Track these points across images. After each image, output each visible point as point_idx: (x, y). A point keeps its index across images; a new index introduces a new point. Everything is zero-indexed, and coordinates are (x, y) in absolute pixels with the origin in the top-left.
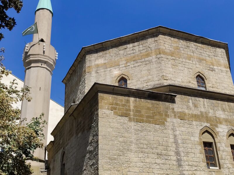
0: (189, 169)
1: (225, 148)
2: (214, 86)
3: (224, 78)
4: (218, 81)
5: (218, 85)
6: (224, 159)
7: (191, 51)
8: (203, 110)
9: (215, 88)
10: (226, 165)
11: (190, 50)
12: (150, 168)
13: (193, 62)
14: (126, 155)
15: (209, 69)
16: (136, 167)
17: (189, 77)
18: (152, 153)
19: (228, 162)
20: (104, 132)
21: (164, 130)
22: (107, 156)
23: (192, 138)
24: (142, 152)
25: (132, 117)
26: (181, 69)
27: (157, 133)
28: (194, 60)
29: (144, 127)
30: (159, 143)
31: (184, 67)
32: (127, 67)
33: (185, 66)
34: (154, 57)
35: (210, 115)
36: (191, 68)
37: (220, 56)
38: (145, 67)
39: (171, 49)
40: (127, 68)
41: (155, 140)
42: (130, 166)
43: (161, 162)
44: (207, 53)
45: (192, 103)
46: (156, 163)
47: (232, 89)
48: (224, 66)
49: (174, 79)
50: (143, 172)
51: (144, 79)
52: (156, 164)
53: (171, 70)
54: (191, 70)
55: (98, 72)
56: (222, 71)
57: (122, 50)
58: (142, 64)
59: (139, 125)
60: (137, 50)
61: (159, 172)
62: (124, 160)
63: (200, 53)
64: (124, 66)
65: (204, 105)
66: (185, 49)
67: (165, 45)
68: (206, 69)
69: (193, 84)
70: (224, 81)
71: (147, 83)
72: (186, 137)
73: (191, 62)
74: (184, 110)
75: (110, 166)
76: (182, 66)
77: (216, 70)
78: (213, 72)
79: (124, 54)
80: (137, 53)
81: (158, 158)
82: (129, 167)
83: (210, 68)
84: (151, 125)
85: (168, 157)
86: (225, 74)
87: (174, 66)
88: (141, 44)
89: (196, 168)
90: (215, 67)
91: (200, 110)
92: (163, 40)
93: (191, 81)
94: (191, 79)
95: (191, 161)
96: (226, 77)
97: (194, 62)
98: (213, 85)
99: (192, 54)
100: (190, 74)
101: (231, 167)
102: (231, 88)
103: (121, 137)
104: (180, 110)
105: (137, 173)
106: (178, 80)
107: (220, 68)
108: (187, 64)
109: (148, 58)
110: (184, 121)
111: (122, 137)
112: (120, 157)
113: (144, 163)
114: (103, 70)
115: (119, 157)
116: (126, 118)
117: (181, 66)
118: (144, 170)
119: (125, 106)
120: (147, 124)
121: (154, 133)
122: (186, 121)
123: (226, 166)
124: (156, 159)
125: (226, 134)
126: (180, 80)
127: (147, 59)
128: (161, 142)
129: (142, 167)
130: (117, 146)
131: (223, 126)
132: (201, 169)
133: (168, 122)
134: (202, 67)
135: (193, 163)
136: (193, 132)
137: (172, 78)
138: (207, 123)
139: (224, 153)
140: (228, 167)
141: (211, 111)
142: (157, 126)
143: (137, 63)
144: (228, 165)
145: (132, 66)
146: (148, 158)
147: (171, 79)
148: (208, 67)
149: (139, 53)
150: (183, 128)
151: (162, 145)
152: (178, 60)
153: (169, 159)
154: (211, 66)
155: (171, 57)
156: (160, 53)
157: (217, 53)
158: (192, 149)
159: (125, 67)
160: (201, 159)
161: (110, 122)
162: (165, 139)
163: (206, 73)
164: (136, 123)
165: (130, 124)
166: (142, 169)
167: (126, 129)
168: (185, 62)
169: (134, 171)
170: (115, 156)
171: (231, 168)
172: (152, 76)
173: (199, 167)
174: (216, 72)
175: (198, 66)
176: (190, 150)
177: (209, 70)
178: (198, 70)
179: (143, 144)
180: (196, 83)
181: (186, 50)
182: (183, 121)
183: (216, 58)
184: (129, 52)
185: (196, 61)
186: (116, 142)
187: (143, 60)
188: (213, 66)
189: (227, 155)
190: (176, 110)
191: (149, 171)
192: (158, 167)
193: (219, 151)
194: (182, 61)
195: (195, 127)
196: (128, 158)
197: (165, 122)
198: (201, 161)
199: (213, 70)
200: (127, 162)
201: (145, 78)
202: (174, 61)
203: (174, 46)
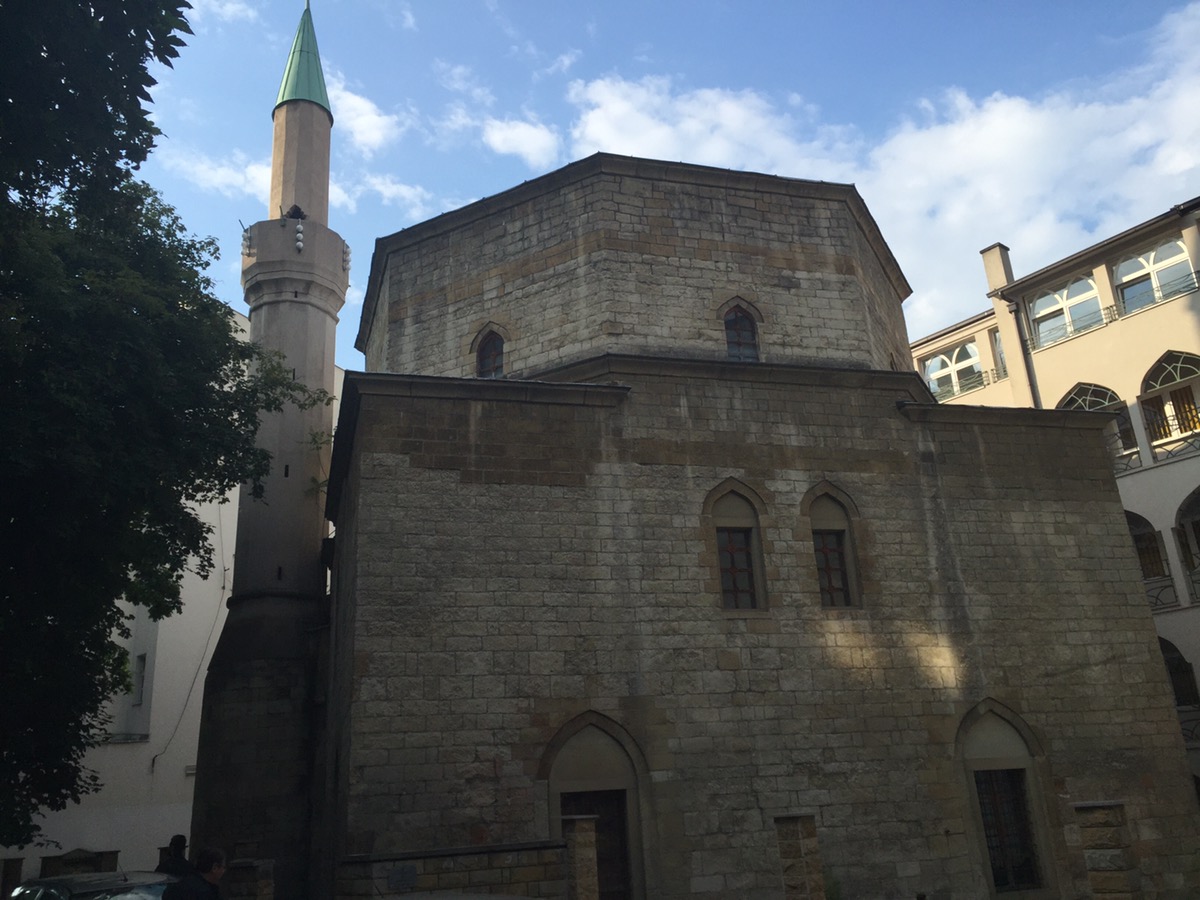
0: (657, 617)
1: (792, 543)
2: (787, 339)
3: (831, 308)
4: (806, 322)
5: (804, 334)
6: (783, 579)
7: (716, 227)
8: (724, 426)
9: (792, 346)
10: (791, 597)
11: (710, 223)
12: (523, 621)
13: (719, 264)
14: (445, 586)
15: (776, 281)
16: (477, 619)
17: (700, 316)
18: (535, 575)
19: (797, 587)
20: (374, 523)
21: (580, 502)
22: (383, 593)
23: (677, 521)
24: (500, 575)
25: (473, 469)
26: (673, 293)
27: (555, 514)
28: (720, 259)
29: (511, 497)
30: (560, 542)
31: (685, 284)
32: (506, 299)
33: (689, 281)
34: (581, 259)
35: (751, 439)
36: (711, 285)
37: (825, 233)
38: (555, 297)
39: (638, 227)
40: (503, 303)
41: (546, 535)
42: (458, 618)
43: (563, 600)
44: (776, 227)
45: (686, 409)
46: (544, 606)
47: (856, 343)
48: (836, 266)
49: (645, 330)
50: (500, 634)
51: (552, 336)
52: (544, 609)
53: (635, 298)
54: (707, 294)
55: (423, 318)
56: (825, 285)
57: (493, 241)
58: (548, 286)
59: (497, 491)
60: (534, 240)
61: (552, 631)
62: (439, 603)
63: (747, 231)
64: (494, 294)
65: (732, 408)
66: (690, 224)
67: (619, 216)
68: (765, 285)
69: (710, 339)
70: (831, 319)
71: (558, 348)
72: (656, 517)
73: (709, 264)
74: (656, 431)
75: (391, 623)
76: (677, 283)
77: (804, 284)
78: (793, 291)
79: (495, 256)
80: (533, 250)
81: (552, 590)
82: (452, 622)
83: (781, 277)
84: (537, 488)
85: (588, 585)
86: (835, 294)
87: (646, 286)
88: (545, 217)
89: (680, 612)
90: (801, 275)
91: (713, 428)
92: (612, 200)
93: (704, 331)
94: (704, 324)
95: (667, 592)
96: (838, 304)
97: (722, 266)
98: (786, 335)
99: (717, 237)
100: (704, 304)
101: (808, 601)
102: (854, 342)
103: (432, 535)
104: (642, 433)
105: (479, 638)
106: (658, 330)
107: (818, 275)
108: (697, 273)
109: (567, 264)
110: (655, 468)
111: (437, 532)
112: (427, 593)
113: (505, 609)
114: (435, 312)
115: (421, 594)
116: (453, 474)
117: (673, 285)
118: (502, 629)
119: (451, 438)
120: (524, 486)
121: (545, 513)
122: (662, 467)
123: (789, 599)
124: (545, 594)
125: (799, 498)
126: (665, 332)
127: (560, 268)
128: (567, 541)
129: (498, 620)
130: (417, 563)
131: (793, 474)
132: (700, 616)
133: (597, 475)
134: (750, 280)
135: (673, 596)
136: (680, 499)
137: (638, 328)
138: (735, 467)
139: (787, 560)
140: (796, 604)
141: (754, 428)
142: (558, 492)
143: (533, 282)
144: (798, 596)
145: (519, 293)
146: (519, 590)
147: (632, 332)
148: (773, 277)
149: (538, 249)
150: (646, 491)
151: (571, 550)
152: (663, 263)
153: (592, 589)
154: (786, 273)
155: (638, 255)
156: (599, 246)
157: (812, 224)
158: (673, 556)
159: (497, 300)
160: (702, 582)
161: (397, 491)
162: (581, 529)
163: (764, 297)
164: (487, 486)
165: (465, 491)
166: (495, 624)
167: (449, 508)
168: (690, 268)
169: (471, 633)
170: (408, 593)
171: (805, 605)
172: (573, 324)
173: (693, 609)
174: (801, 292)
175: (734, 276)
176: (667, 556)
177: (775, 286)
178: (733, 289)
179: (506, 550)
180: (721, 335)
181: (697, 225)
182: (649, 467)
183: (806, 240)
184: (511, 249)
185: (730, 259)
186: (413, 550)
187: (551, 271)
188: (794, 270)
189: (798, 566)
190: (628, 434)
191: (519, 631)
192: (551, 616)
193: (769, 554)
194: (677, 264)
195: (691, 484)
196: (451, 596)
197: (587, 477)
198: (702, 590)
199: (791, 284)
200: (449, 606)
201: (555, 333)
202: (648, 267)
203: (653, 214)
